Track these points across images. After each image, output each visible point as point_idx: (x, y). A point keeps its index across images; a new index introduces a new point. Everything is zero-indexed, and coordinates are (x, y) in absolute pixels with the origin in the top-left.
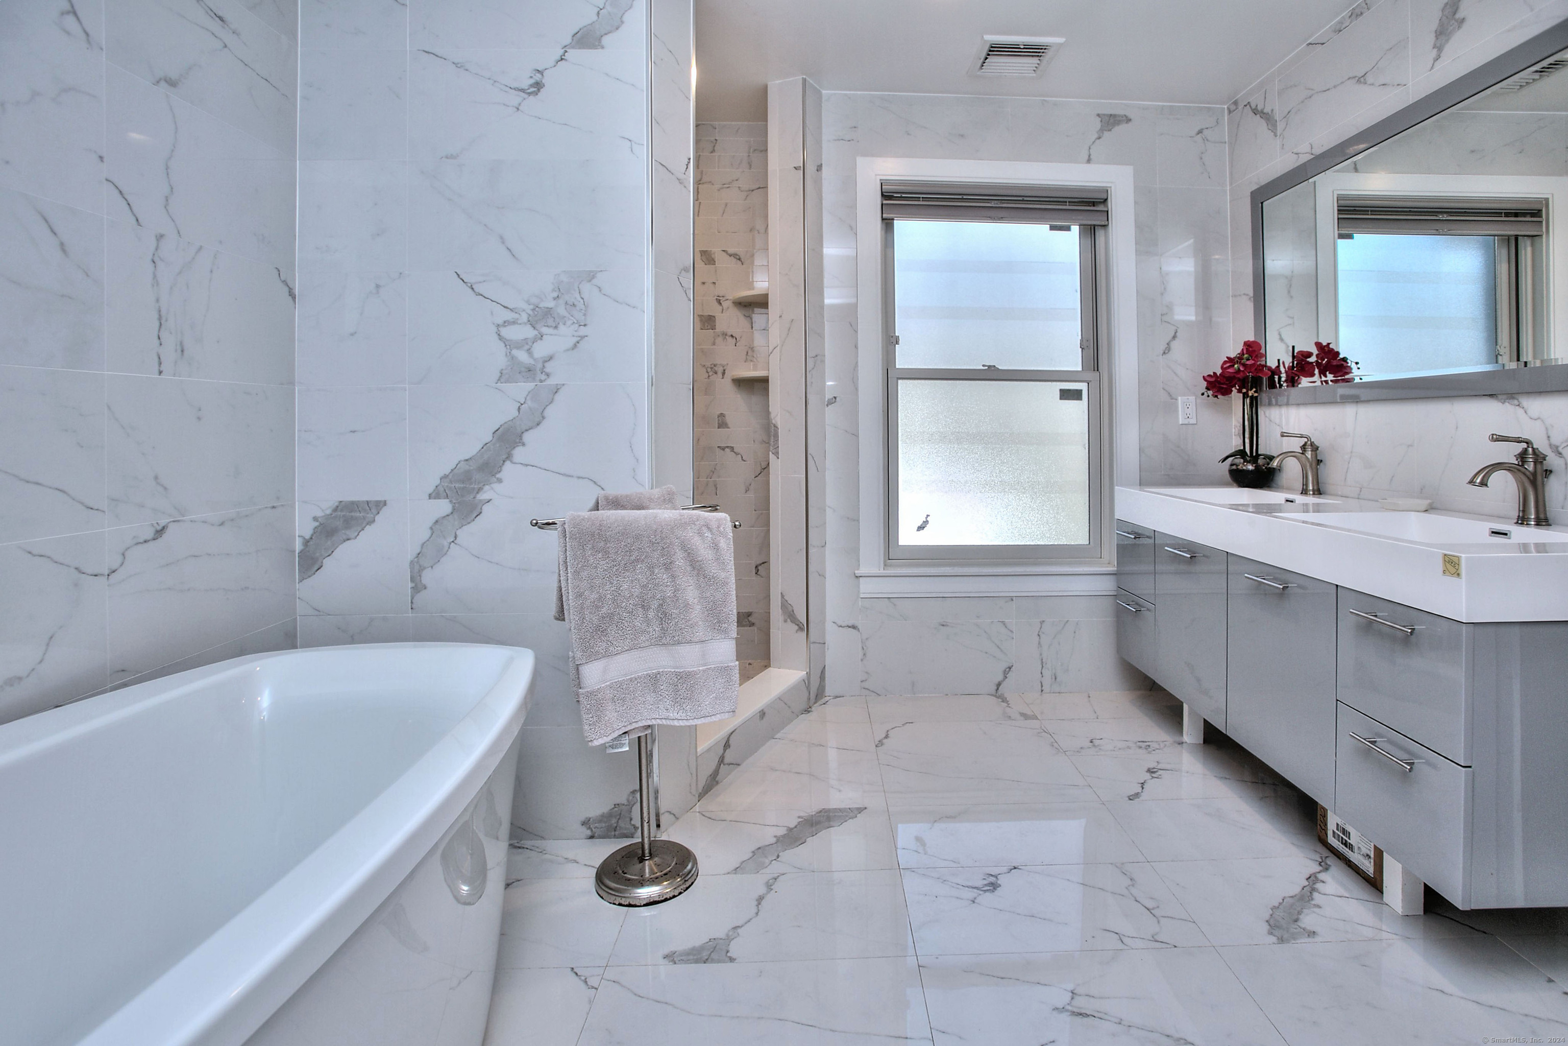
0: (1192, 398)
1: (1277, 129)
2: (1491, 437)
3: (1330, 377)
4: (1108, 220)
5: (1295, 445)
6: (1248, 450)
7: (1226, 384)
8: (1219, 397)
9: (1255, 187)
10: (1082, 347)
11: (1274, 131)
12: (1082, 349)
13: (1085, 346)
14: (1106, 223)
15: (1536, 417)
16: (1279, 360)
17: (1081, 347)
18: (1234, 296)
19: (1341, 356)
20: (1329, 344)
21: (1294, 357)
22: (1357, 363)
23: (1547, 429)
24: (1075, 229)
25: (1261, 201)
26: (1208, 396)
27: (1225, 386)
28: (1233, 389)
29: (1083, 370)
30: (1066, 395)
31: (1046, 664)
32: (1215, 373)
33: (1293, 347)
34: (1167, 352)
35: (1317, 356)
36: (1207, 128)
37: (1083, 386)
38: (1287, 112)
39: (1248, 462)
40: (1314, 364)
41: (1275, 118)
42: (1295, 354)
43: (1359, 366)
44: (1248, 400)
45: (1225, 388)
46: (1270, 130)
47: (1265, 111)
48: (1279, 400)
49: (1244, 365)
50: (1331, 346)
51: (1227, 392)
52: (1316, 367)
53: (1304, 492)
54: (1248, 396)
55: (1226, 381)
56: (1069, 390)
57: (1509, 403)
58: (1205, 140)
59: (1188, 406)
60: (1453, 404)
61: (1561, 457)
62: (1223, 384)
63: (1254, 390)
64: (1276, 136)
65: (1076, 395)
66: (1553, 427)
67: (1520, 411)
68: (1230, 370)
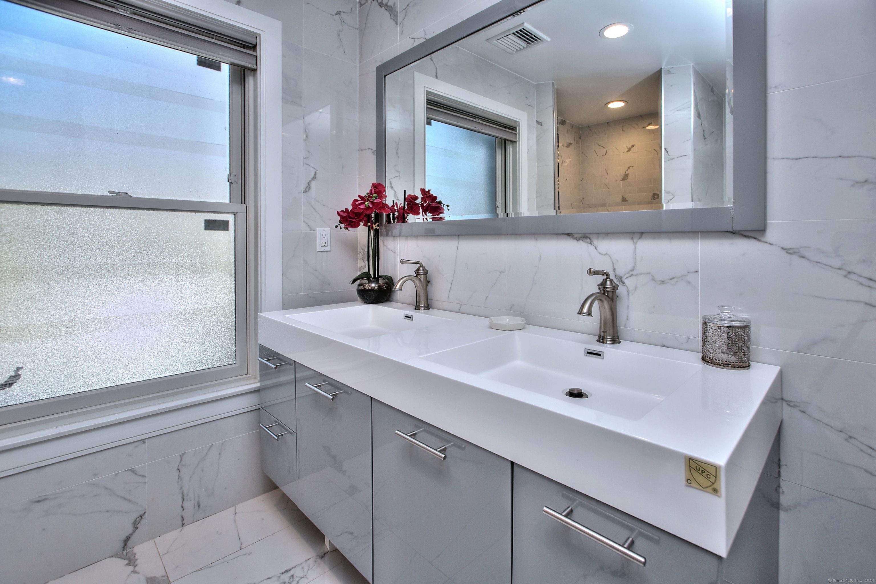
0: (328, 229)
1: (398, 19)
2: (588, 271)
3: (429, 215)
4: (256, 65)
5: (410, 270)
6: (371, 272)
7: (355, 219)
8: (349, 229)
9: (379, 64)
10: (230, 181)
11: (395, 20)
12: (231, 183)
13: (233, 181)
14: (255, 67)
15: (604, 253)
16: (393, 201)
17: (228, 182)
18: (361, 150)
19: (438, 200)
20: (429, 190)
21: (405, 199)
22: (448, 206)
23: (613, 263)
24: (225, 68)
25: (385, 75)
26: (341, 228)
27: (354, 220)
28: (361, 223)
29: (230, 202)
30: (210, 225)
31: (188, 495)
32: (347, 209)
33: (405, 191)
34: (307, 190)
35: (422, 198)
36: (344, 12)
37: (230, 218)
38: (406, 5)
39: (372, 282)
40: (420, 205)
41: (397, 10)
42: (406, 197)
43: (448, 208)
44: (372, 232)
45: (355, 222)
46: (392, 19)
47: (389, 4)
48: (393, 232)
49: (373, 203)
50: (431, 192)
51: (355, 225)
52: (420, 207)
53: (417, 308)
54: (372, 228)
55: (356, 216)
56: (215, 221)
57: (582, 240)
58: (343, 21)
59: (324, 236)
60: (537, 240)
61: (624, 286)
62: (353, 219)
63: (377, 224)
64: (397, 24)
65: (223, 225)
66: (617, 261)
67: (591, 248)
68: (362, 207)
